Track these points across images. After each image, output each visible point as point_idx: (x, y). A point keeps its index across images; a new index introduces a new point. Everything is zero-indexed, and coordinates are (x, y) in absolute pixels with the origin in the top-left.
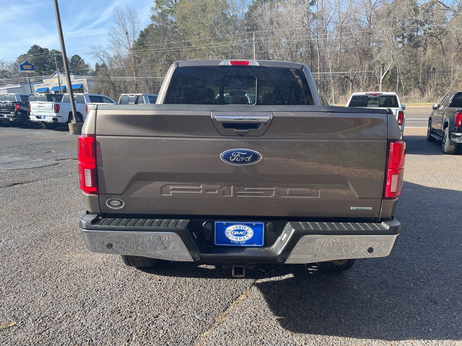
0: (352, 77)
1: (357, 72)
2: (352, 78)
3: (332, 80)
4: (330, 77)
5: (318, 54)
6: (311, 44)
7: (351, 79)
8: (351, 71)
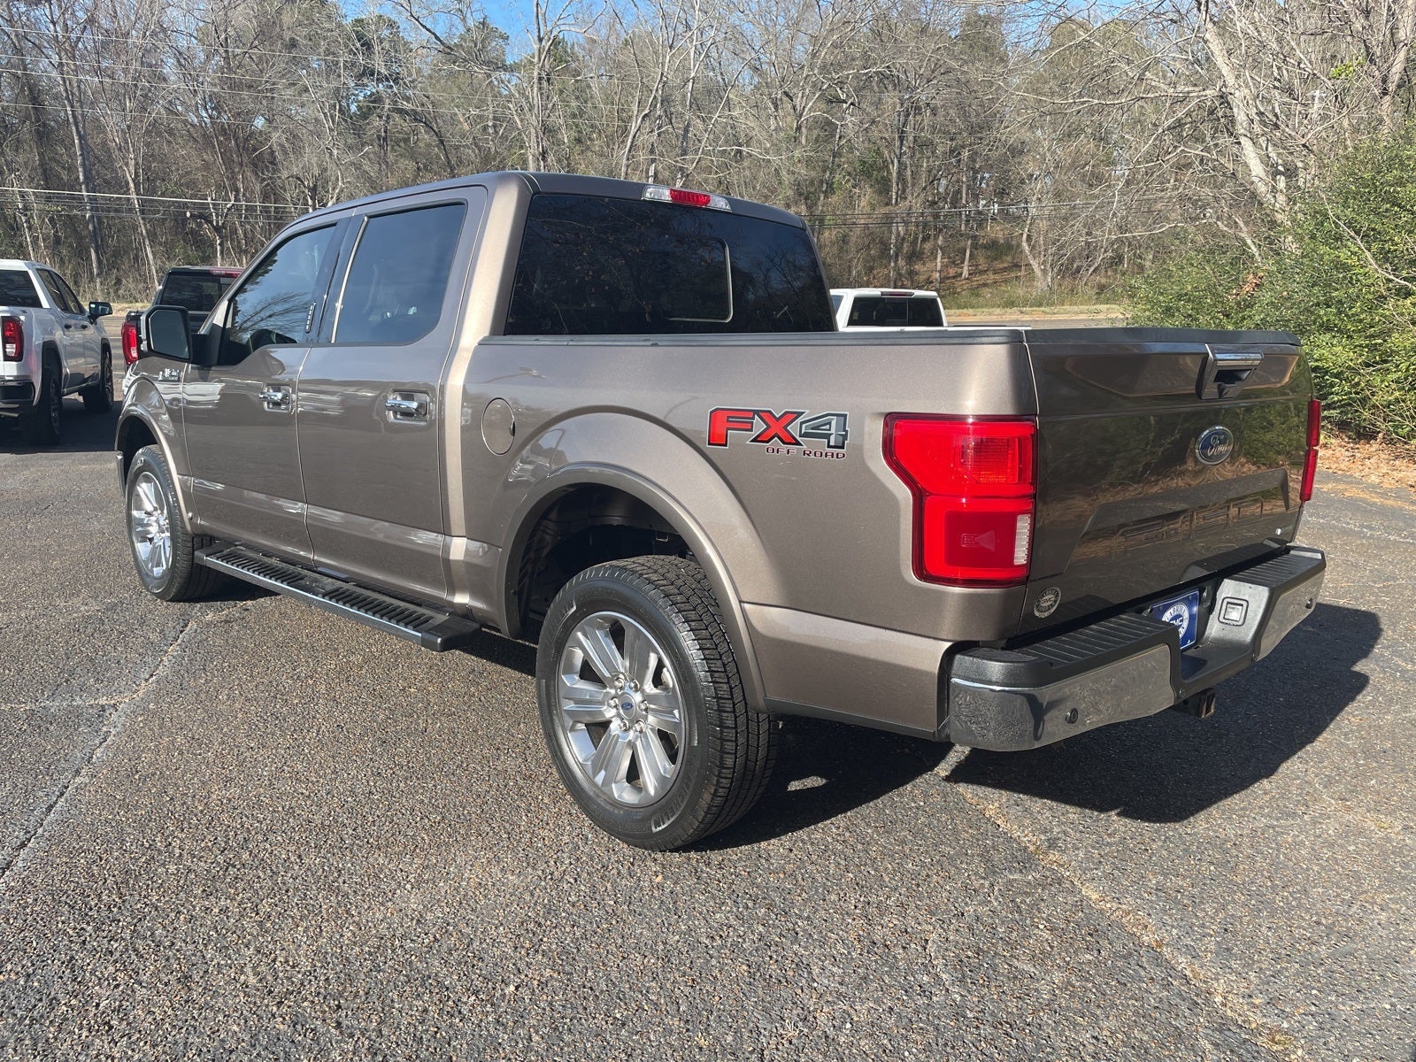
0: (217, 218)
1: (233, 202)
2: (217, 222)
3: (141, 222)
4: (131, 210)
5: (74, 128)
6: (30, 89)
7: (215, 224)
8: (212, 199)
